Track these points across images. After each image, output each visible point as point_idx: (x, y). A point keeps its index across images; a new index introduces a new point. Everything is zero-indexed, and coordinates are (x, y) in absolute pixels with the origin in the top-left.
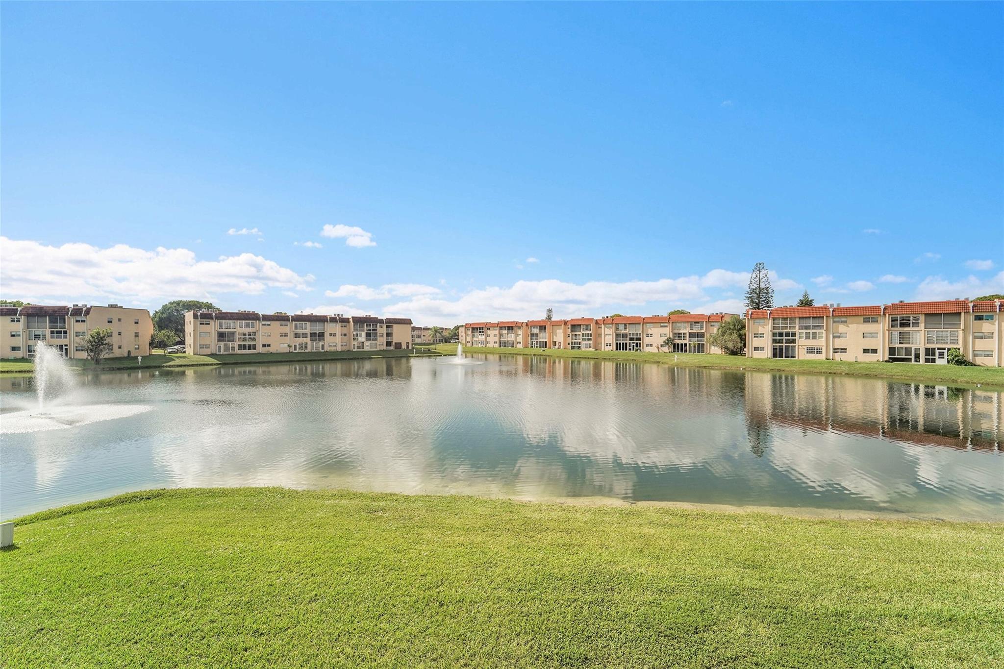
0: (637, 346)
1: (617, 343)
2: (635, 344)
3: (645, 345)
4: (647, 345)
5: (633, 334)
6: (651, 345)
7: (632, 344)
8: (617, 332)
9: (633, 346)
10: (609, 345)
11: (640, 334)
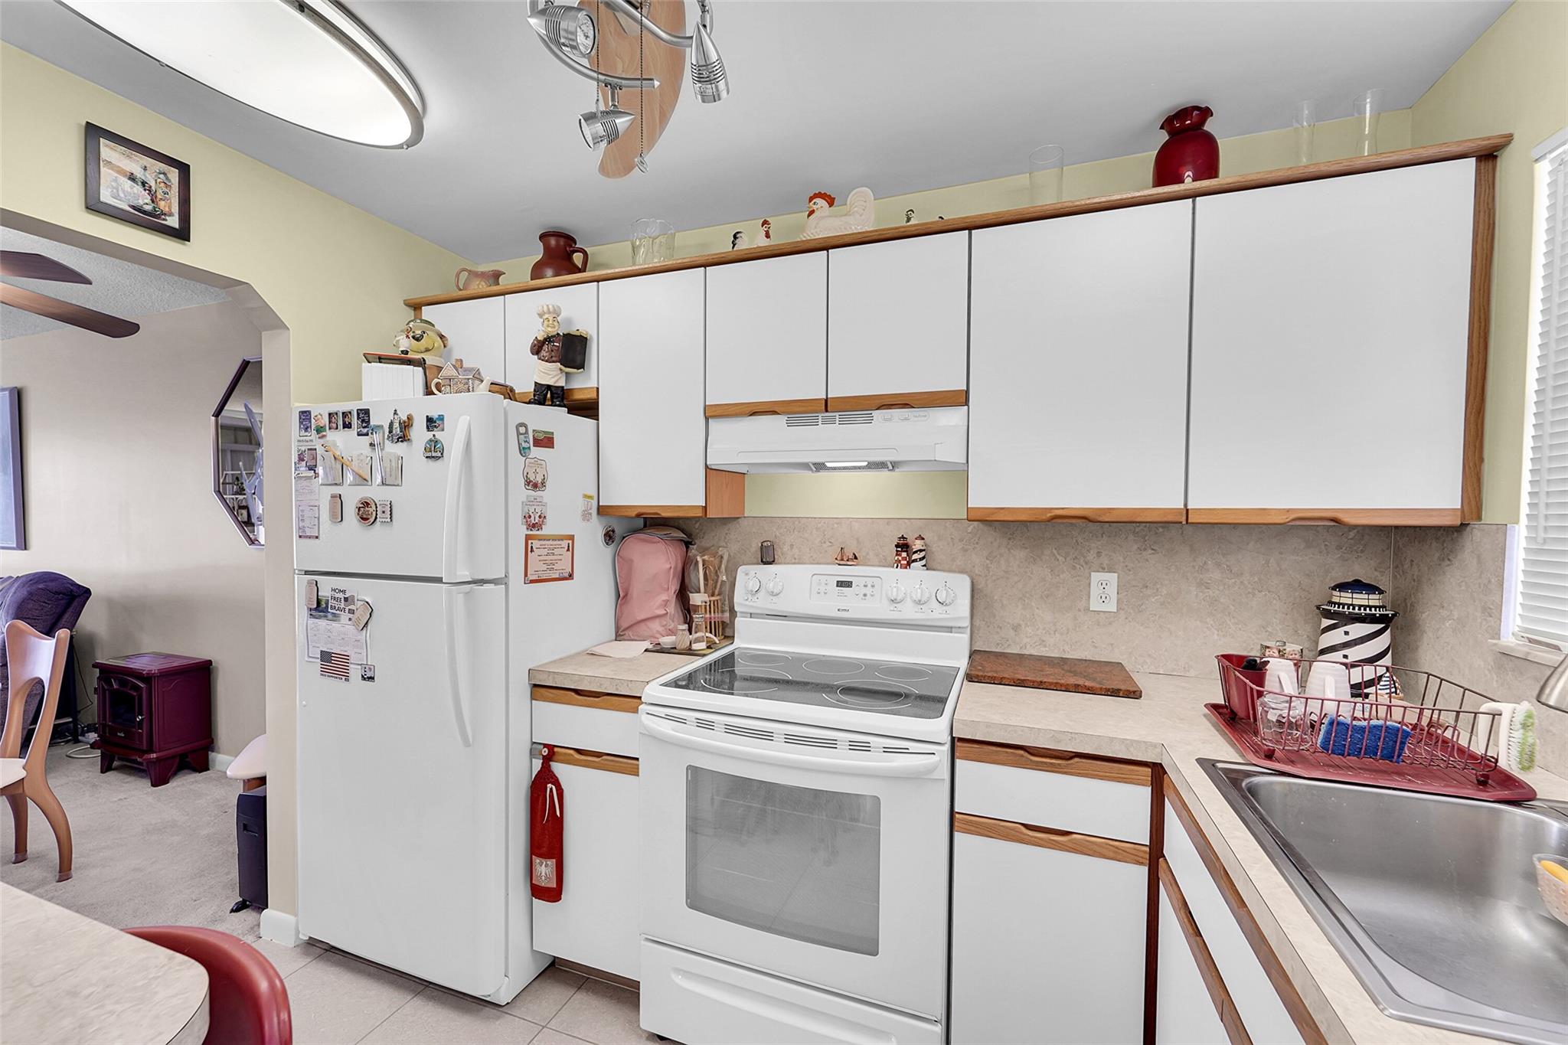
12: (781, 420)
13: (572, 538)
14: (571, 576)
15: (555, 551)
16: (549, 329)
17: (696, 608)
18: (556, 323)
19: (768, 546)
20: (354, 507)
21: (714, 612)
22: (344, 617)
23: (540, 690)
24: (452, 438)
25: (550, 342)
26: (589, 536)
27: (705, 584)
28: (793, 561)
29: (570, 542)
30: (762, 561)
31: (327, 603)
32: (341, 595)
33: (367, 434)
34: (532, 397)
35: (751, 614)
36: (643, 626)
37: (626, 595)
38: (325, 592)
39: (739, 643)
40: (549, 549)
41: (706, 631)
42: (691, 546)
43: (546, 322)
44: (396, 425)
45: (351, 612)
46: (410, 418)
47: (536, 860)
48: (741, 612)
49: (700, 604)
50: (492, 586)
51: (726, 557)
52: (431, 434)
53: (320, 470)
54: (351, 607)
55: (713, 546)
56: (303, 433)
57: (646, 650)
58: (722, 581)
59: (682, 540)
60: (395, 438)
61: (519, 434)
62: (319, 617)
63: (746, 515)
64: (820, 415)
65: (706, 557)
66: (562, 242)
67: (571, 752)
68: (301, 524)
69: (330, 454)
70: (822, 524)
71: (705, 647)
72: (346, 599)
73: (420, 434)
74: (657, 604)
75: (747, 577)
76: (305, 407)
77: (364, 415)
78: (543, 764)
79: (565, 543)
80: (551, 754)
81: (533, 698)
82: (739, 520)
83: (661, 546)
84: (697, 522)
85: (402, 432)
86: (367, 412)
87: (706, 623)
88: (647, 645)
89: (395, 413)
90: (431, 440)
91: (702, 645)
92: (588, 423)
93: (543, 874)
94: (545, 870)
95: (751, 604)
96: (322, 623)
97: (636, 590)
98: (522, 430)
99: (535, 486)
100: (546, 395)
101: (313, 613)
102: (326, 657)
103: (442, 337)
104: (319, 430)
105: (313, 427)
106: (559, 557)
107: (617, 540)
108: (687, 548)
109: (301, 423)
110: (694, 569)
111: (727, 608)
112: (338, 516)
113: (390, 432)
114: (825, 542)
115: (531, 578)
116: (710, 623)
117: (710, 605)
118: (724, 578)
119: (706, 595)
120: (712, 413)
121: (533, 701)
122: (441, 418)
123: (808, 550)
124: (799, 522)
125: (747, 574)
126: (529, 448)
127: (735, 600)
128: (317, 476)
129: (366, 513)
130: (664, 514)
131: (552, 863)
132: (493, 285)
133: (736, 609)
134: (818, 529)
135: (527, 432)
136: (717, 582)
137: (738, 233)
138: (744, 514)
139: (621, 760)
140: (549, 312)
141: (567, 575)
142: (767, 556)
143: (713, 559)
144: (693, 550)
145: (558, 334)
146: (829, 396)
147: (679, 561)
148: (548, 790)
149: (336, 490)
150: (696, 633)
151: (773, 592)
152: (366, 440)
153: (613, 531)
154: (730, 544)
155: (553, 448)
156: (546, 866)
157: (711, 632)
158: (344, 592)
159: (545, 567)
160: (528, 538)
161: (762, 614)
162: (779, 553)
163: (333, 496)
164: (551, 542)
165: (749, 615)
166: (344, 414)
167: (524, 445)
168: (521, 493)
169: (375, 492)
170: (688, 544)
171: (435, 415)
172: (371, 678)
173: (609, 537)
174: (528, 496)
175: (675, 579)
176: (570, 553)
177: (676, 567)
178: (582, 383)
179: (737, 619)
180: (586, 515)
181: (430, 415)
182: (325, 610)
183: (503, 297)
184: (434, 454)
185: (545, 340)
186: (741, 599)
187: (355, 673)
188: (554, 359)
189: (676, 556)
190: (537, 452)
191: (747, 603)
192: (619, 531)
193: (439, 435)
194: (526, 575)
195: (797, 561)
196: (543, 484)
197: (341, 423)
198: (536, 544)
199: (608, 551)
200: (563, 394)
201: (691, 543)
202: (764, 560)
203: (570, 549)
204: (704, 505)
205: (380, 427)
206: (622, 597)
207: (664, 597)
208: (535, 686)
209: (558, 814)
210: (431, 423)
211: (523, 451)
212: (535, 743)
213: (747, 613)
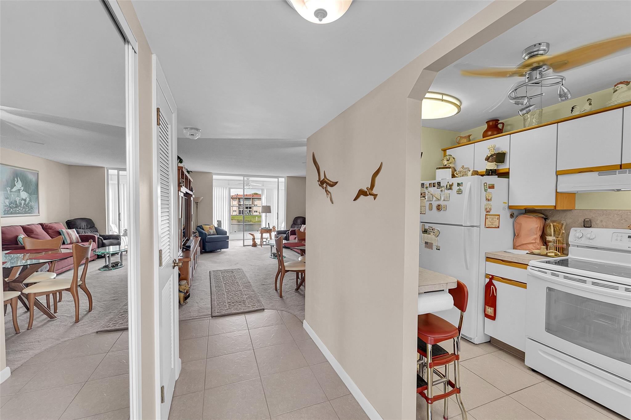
0: (249, 212)
1: (239, 210)
2: (248, 211)
3: (254, 212)
4: (255, 212)
5: (248, 205)
6: (257, 212)
7: (247, 211)
8: (240, 203)
9: (248, 212)
10: (235, 211)
11: (251, 205)
12: (595, 174)
13: (499, 215)
14: (498, 227)
15: (494, 219)
16: (492, 152)
17: (550, 242)
18: (494, 150)
19: (588, 221)
20: (435, 206)
21: (558, 244)
22: (432, 234)
23: (488, 259)
24: (466, 188)
25: (492, 156)
26: (505, 215)
27: (554, 233)
28: (602, 227)
29: (499, 217)
30: (584, 226)
31: (427, 230)
32: (431, 228)
33: (440, 188)
34: (485, 173)
35: (578, 246)
36: (525, 245)
37: (518, 235)
38: (427, 227)
39: (570, 256)
40: (492, 218)
41: (555, 250)
42: (547, 220)
43: (491, 150)
44: (448, 186)
45: (434, 232)
46: (453, 184)
47: (487, 307)
48: (572, 245)
49: (552, 240)
50: (476, 228)
51: (565, 224)
52: (458, 188)
53: (426, 197)
54: (434, 231)
55: (558, 220)
56: (422, 188)
57: (527, 253)
58: (563, 233)
59: (543, 218)
60: (448, 189)
61: (484, 186)
62: (425, 233)
63: (576, 209)
64: (617, 171)
65: (555, 224)
66: (494, 122)
67: (500, 278)
68: (421, 211)
69: (430, 194)
70: (620, 212)
71: (554, 255)
72: (432, 229)
73: (455, 187)
74: (532, 239)
75: (576, 232)
76: (423, 182)
77: (439, 184)
78: (490, 280)
79: (497, 217)
80: (492, 278)
81: (486, 261)
82: (572, 210)
83: (534, 219)
84: (550, 211)
85: (450, 187)
86: (440, 183)
87: (554, 247)
88: (528, 252)
89: (448, 182)
90: (459, 189)
91: (553, 254)
92: (505, 180)
93: (489, 311)
94: (490, 311)
95: (578, 242)
96: (426, 235)
97: (523, 233)
98: (485, 184)
99: (489, 200)
100: (490, 173)
101: (423, 232)
102: (426, 243)
103: (454, 158)
104: (427, 188)
105: (425, 187)
106: (495, 221)
107: (515, 217)
108: (545, 220)
109: (422, 186)
110: (549, 228)
111: (565, 242)
112: (431, 209)
113: (446, 187)
114: (622, 220)
115: (486, 226)
116: (556, 247)
117: (556, 241)
118: (564, 231)
119: (555, 237)
120: (559, 173)
121: (486, 262)
122: (462, 183)
123: (611, 223)
124: (606, 212)
125: (576, 231)
126: (487, 189)
127: (569, 240)
128: (425, 199)
129: (439, 208)
130: (536, 208)
131: (492, 309)
132: (469, 140)
133: (569, 243)
134: (618, 215)
135: (487, 185)
136: (560, 233)
137: (574, 106)
138: (575, 208)
139: (519, 283)
140: (492, 147)
141: (497, 227)
142: (587, 224)
143: (558, 225)
144: (548, 221)
145: (495, 153)
146: (622, 163)
147: (542, 225)
148: (492, 288)
149: (431, 202)
150: (550, 250)
151: (590, 238)
152: (440, 189)
153: (513, 214)
154: (567, 219)
155: (494, 188)
156: (490, 309)
157: (556, 251)
158: (432, 227)
159: (491, 224)
160: (486, 215)
161: (584, 246)
162: (594, 223)
163: (430, 204)
164: (493, 216)
165: (577, 246)
166: (433, 184)
167: (486, 189)
168: (485, 202)
169: (441, 203)
170: (545, 219)
171: (460, 183)
172: (439, 249)
173: (512, 216)
174: (486, 203)
175: (540, 231)
176: (498, 220)
177: (540, 227)
178: (502, 167)
179: (570, 247)
180: (504, 209)
181: (458, 183)
182: (427, 232)
183: (474, 144)
184: (459, 193)
185: (491, 156)
186: (571, 240)
187: (434, 248)
188: (494, 161)
189: (541, 223)
190: (489, 190)
191: (575, 241)
192: (515, 214)
193: (461, 187)
194: (485, 226)
195: (604, 227)
196: (491, 200)
197: (432, 186)
198: (488, 217)
199: (511, 221)
200: (496, 171)
201: (547, 219)
202: (585, 226)
203: (499, 219)
204: (555, 205)
205: (444, 186)
206: (516, 235)
207: (535, 236)
208: (487, 257)
209: (495, 295)
210: (459, 185)
211: (486, 190)
212: (487, 274)
213: (576, 245)
